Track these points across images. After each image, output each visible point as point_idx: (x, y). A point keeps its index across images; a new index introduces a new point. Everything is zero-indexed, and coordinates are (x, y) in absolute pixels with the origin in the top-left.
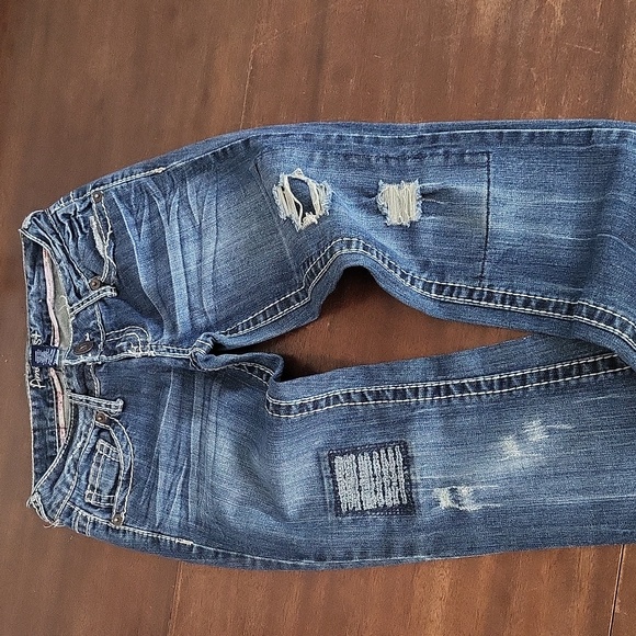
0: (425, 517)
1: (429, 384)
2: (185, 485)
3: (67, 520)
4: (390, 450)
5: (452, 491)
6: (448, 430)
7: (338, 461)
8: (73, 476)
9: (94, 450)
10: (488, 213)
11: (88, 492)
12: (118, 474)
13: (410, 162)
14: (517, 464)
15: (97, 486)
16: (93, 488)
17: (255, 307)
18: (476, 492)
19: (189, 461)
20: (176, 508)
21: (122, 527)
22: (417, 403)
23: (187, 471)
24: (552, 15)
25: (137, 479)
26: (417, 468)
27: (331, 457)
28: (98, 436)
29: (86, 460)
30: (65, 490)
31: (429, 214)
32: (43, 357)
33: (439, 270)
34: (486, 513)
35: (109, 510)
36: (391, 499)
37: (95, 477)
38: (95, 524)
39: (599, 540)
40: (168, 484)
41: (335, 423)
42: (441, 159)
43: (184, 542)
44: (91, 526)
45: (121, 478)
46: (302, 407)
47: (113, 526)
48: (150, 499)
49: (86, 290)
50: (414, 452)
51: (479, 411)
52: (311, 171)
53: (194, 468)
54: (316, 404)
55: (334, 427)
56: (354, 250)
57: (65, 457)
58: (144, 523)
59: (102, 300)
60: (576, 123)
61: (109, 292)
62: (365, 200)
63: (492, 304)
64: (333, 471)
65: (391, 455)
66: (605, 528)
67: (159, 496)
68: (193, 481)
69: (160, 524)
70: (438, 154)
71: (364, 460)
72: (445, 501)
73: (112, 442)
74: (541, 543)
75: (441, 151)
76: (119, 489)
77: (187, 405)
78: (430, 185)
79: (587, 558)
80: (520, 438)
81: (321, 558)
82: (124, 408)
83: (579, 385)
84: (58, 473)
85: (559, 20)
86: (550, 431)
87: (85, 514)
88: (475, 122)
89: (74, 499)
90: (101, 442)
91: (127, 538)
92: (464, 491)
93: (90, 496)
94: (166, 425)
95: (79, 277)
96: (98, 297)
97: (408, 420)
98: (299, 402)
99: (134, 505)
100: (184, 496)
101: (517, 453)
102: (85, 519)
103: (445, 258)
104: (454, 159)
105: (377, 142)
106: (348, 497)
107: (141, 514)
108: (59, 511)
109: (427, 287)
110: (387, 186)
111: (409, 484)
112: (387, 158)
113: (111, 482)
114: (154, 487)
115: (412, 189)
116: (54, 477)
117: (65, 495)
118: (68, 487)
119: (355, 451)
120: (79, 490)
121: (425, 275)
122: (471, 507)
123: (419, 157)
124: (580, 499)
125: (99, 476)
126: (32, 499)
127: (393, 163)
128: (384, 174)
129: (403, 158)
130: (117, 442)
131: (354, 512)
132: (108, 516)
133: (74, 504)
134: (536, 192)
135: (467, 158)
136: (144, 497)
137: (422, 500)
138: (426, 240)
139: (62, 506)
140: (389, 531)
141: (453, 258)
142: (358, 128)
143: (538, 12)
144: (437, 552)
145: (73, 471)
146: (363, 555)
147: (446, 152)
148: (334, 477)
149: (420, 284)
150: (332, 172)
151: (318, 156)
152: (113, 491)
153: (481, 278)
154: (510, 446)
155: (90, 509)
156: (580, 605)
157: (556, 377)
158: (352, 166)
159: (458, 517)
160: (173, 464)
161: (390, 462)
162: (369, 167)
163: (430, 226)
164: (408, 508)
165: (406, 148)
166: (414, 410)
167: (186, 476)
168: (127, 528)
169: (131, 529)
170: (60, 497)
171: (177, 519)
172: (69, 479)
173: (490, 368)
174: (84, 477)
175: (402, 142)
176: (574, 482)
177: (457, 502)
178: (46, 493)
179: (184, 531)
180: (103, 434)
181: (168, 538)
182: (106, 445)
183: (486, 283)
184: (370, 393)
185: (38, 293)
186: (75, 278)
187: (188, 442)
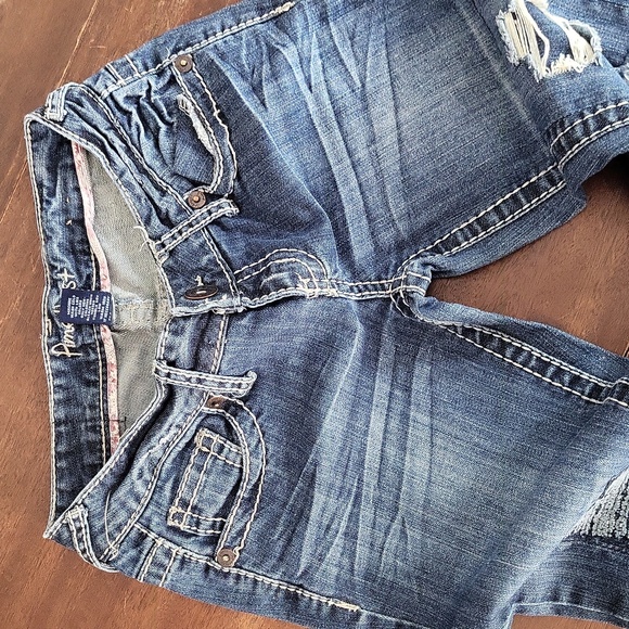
2: (354, 518)
3: (133, 553)
8: (147, 483)
9: (190, 445)
11: (173, 510)
12: (236, 488)
15: (193, 501)
16: (184, 504)
19: (360, 480)
20: (334, 554)
21: (235, 571)
25: (269, 497)
30: (132, 504)
35: (213, 541)
37: (191, 487)
38: (185, 561)
40: (328, 515)
43: (344, 605)
44: (177, 564)
45: (240, 493)
47: (218, 567)
53: (370, 491)
58: (274, 569)
59: (216, 222)
61: (227, 208)
67: (311, 532)
68: (366, 512)
69: (305, 573)
73: (229, 436)
76: (235, 509)
84: (120, 476)
87: (168, 545)
89: (149, 520)
90: (205, 433)
91: (242, 587)
93: (179, 517)
99: (263, 538)
100: (351, 536)
102: (168, 553)
113: (222, 498)
116: (109, 482)
117: (130, 512)
118: (138, 499)
120: (159, 505)
130: (242, 438)
132: (209, 550)
133: (148, 527)
136: (280, 529)
139: (126, 529)
145: (147, 476)
152: (224, 512)
155: (177, 538)
160: (338, 483)
167: (357, 503)
168: (243, 573)
169: (251, 575)
170: (122, 515)
171: (335, 571)
172: (140, 488)
174: (169, 486)
178: (95, 506)
179: (345, 589)
180: (210, 421)
181: (315, 597)
182: (216, 438)
185: (66, 211)
186: (156, 195)
187: (362, 451)
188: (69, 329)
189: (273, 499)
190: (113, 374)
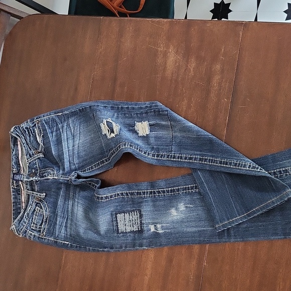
0: (146, 234)
1: (148, 191)
2: (66, 223)
3: (24, 235)
4: (135, 212)
5: (155, 226)
6: (154, 206)
7: (118, 215)
8: (27, 219)
9: (35, 210)
11: (32, 225)
12: (43, 219)
14: (175, 218)
15: (35, 223)
16: (34, 224)
17: (92, 163)
18: (162, 227)
19: (68, 215)
20: (63, 231)
21: (44, 237)
22: (145, 197)
23: (67, 218)
24: (190, 72)
25: (50, 220)
26: (144, 218)
27: (116, 214)
28: (36, 206)
29: (32, 214)
30: (24, 224)
31: (153, 132)
32: (17, 177)
33: (157, 150)
34: (165, 234)
35: (40, 231)
36: (135, 229)
37: (35, 220)
38: (34, 236)
39: (200, 243)
40: (61, 223)
41: (117, 202)
43: (66, 242)
45: (44, 220)
46: (106, 197)
47: (41, 237)
48: (54, 228)
49: (33, 154)
50: (143, 213)
51: (164, 200)
52: (114, 119)
53: (70, 217)
54: (111, 196)
55: (117, 204)
56: (126, 146)
57: (24, 213)
58: (52, 236)
59: (39, 158)
61: (41, 155)
62: (131, 128)
64: (116, 219)
65: (136, 214)
66: (202, 239)
67: (57, 227)
68: (69, 222)
69: (57, 236)
71: (127, 215)
72: (153, 229)
73: (41, 208)
74: (182, 244)
76: (43, 224)
77: (67, 195)
79: (196, 248)
80: (177, 209)
81: (112, 248)
82: (46, 196)
83: (196, 192)
84: (22, 218)
85: (192, 73)
86: (186, 207)
89: (27, 227)
90: (37, 207)
91: (46, 241)
92: (159, 226)
93: (33, 226)
94: (60, 202)
95: (31, 150)
96: (37, 157)
97: (141, 202)
98: (105, 196)
99: (48, 229)
100: (66, 227)
101: (176, 214)
102: (31, 234)
105: (133, 108)
106: (121, 228)
107: (51, 233)
108: (22, 231)
110: (138, 123)
111: (141, 223)
112: (137, 114)
113: (41, 222)
114: (55, 224)
115: (146, 124)
116: (20, 219)
117: (24, 226)
119: (124, 213)
120: (29, 224)
121: (153, 152)
122: (160, 231)
123: (146, 113)
124: (194, 229)
125: (36, 219)
126: (12, 227)
127: (139, 115)
129: (142, 113)
130: (43, 208)
131: (123, 233)
132: (39, 233)
133: (27, 229)
136: (52, 227)
137: (145, 229)
138: (152, 140)
139: (23, 230)
140: (134, 239)
142: (127, 104)
143: (185, 70)
144: (149, 246)
145: (27, 217)
146: (126, 247)
148: (117, 221)
149: (151, 155)
150: (120, 119)
152: (41, 225)
154: (173, 211)
155: (33, 231)
156: (194, 263)
157: (189, 190)
158: (126, 117)
159: (156, 235)
160: (62, 216)
161: (135, 216)
162: (131, 117)
164: (141, 231)
165: (142, 110)
166: (143, 199)
167: (67, 220)
169: (47, 238)
170: (22, 226)
171: (64, 235)
172: (25, 220)
173: (168, 186)
174: (31, 220)
175: (141, 108)
176: (193, 224)
177: (156, 230)
178: (17, 225)
179: (66, 239)
180: (38, 205)
182: (39, 208)
184: (129, 193)
185: (16, 155)
186: (29, 150)
187: (68, 208)
188: (15, 182)
189: (50, 221)
190: (23, 192)
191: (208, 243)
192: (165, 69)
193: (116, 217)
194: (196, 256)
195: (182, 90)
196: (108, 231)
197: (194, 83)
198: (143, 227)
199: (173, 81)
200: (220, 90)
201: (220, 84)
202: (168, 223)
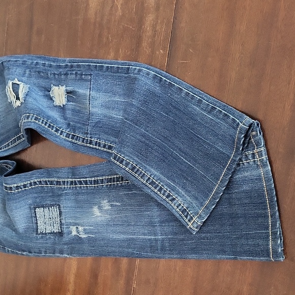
0: (66, 238)
1: (69, 180)
4: (53, 208)
5: (77, 228)
6: (76, 201)
7: (37, 210)
10: (89, 103)
13: (63, 77)
14: (99, 219)
18: (85, 230)
22: (65, 188)
24: (117, 10)
26: (63, 217)
27: (35, 208)
31: (70, 102)
33: (73, 127)
34: (89, 239)
36: (56, 229)
39: (128, 255)
41: (36, 193)
42: (74, 76)
46: (17, 187)
50: (62, 210)
51: (88, 194)
52: (24, 79)
54: (25, 186)
55: (36, 195)
56: (29, 120)
60: (124, 63)
63: (91, 146)
64: (36, 215)
65: (55, 210)
66: (130, 250)
70: (73, 74)
71: (46, 210)
72: (74, 233)
74: (108, 254)
75: (74, 72)
78: (70, 89)
79: (125, 261)
80: (100, 208)
81: (30, 252)
83: (122, 186)
85: (120, 13)
86: (112, 205)
88: (87, 59)
92: (80, 228)
97: (61, 195)
98: (15, 185)
101: (99, 214)
103: (76, 122)
104: (79, 76)
105: (51, 66)
106: (41, 228)
109: (68, 136)
110: (54, 87)
111: (61, 224)
112: (54, 74)
119: (43, 207)
121: (68, 130)
122: (83, 236)
123: (66, 74)
124: (122, 237)
127: (57, 76)
128: (53, 82)
129: (60, 74)
131: (42, 233)
134: (109, 94)
135: (83, 76)
137: (65, 231)
138: (69, 114)
140: (54, 244)
141: (79, 123)
142: (45, 59)
143: (112, 7)
144: (71, 254)
146: (46, 252)
147: (76, 73)
148: (36, 217)
149: (65, 134)
150: (34, 80)
151: (28, 72)
153: (87, 133)
154: (96, 210)
156: (122, 282)
157: (114, 182)
158: (42, 77)
159: (78, 239)
161: (55, 212)
162: (48, 78)
163: (70, 107)
164: (61, 234)
165: (61, 70)
166: (63, 191)
173: (91, 174)
175: (60, 67)
176: (119, 229)
177: (78, 233)
183: (89, 136)
184: (49, 181)
191: (138, 257)
192: (87, 8)
193: (35, 212)
194: (124, 274)
195: (108, 38)
196: (27, 229)
197: (121, 27)
198: (63, 228)
199: (97, 25)
200: (154, 36)
201: (154, 27)
202: (91, 226)
